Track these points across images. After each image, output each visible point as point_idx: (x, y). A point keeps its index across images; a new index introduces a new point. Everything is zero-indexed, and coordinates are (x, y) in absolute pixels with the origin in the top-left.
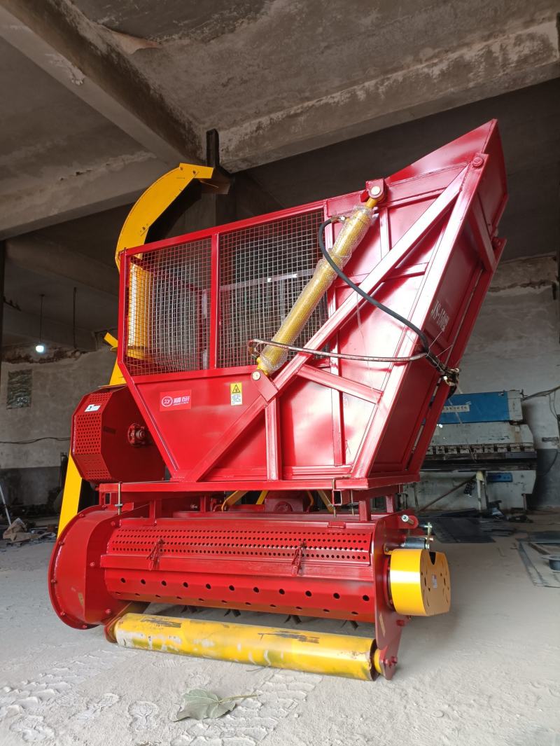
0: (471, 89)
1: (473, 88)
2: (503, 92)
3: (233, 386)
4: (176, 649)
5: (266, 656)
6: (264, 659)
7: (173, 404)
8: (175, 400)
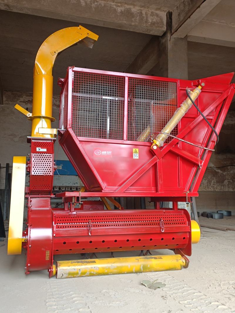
0: (132, 25)
1: (133, 25)
2: (141, 32)
3: (134, 150)
4: (95, 273)
5: (142, 267)
6: (140, 269)
7: (101, 154)
8: (103, 153)
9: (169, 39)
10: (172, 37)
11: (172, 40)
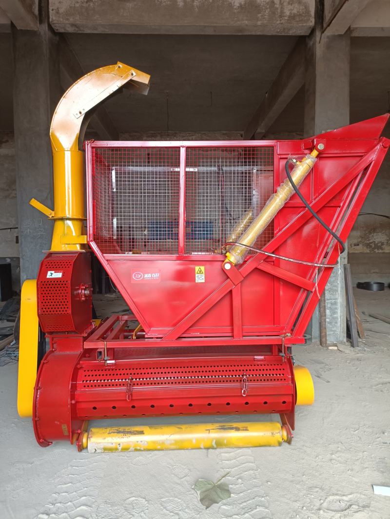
0: (257, 26)
3: (197, 268)
4: (142, 449)
5: (214, 443)
6: (212, 445)
7: (144, 278)
8: (146, 276)
9: (318, 39)
10: (323, 35)
11: (324, 40)
